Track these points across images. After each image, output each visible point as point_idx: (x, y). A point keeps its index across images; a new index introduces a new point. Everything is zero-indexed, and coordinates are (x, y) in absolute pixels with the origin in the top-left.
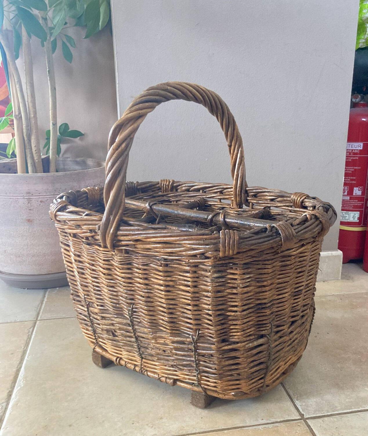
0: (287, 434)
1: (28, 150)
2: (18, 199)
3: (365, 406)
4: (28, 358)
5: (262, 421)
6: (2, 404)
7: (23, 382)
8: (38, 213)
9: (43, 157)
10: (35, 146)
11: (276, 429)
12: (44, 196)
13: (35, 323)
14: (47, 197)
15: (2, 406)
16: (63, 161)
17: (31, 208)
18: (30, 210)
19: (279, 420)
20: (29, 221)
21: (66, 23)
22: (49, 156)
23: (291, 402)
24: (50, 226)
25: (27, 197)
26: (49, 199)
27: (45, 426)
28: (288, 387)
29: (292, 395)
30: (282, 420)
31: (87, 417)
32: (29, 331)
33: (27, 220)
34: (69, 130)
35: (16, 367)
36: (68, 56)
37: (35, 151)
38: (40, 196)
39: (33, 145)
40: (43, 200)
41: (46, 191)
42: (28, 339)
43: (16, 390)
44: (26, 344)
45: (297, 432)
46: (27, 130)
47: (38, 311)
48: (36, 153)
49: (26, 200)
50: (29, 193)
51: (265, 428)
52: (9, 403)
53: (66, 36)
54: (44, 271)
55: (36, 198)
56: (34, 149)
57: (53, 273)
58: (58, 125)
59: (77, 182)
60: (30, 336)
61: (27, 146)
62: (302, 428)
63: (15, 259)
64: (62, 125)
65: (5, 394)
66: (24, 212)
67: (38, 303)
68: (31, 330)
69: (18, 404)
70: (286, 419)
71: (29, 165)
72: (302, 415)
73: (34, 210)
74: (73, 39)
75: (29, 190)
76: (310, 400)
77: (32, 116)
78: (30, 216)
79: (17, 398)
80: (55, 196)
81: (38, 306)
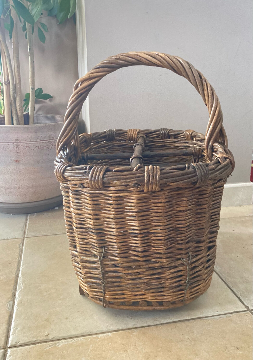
0: (239, 322)
1: (14, 108)
2: (9, 144)
4: (23, 266)
5: (217, 312)
6: (10, 303)
7: (22, 285)
8: (24, 155)
9: (24, 113)
10: (19, 105)
11: (229, 318)
12: (29, 143)
13: (24, 240)
14: (31, 143)
15: (10, 304)
16: (37, 117)
17: (19, 151)
18: (18, 153)
19: (230, 312)
20: (16, 162)
21: (42, 14)
22: (29, 113)
23: (237, 298)
24: (33, 165)
25: (16, 143)
26: (32, 144)
27: (47, 319)
28: (231, 286)
30: (232, 311)
31: (79, 312)
32: (20, 246)
33: (15, 161)
34: (43, 93)
35: (15, 273)
36: (42, 38)
37: (19, 108)
38: (26, 142)
39: (18, 104)
40: (28, 145)
41: (31, 138)
42: (20, 252)
43: (19, 291)
44: (19, 256)
45: (247, 321)
46: (14, 92)
47: (24, 231)
48: (20, 110)
49: (15, 145)
50: (17, 140)
51: (221, 318)
52: (15, 301)
53: (41, 23)
54: (27, 200)
55: (23, 144)
56: (18, 107)
57: (33, 201)
58: (35, 89)
59: (53, 132)
60: (21, 250)
61: (13, 105)
62: (250, 318)
63: (4, 191)
64: (37, 89)
65: (10, 294)
66: (13, 154)
67: (22, 225)
68: (21, 245)
69: (22, 302)
70: (235, 311)
71: (14, 119)
72: (248, 308)
73: (21, 153)
74: (46, 26)
75: (17, 137)
76: (251, 296)
77: (18, 82)
78: (17, 158)
79: (20, 297)
80: (37, 142)
81: (24, 227)
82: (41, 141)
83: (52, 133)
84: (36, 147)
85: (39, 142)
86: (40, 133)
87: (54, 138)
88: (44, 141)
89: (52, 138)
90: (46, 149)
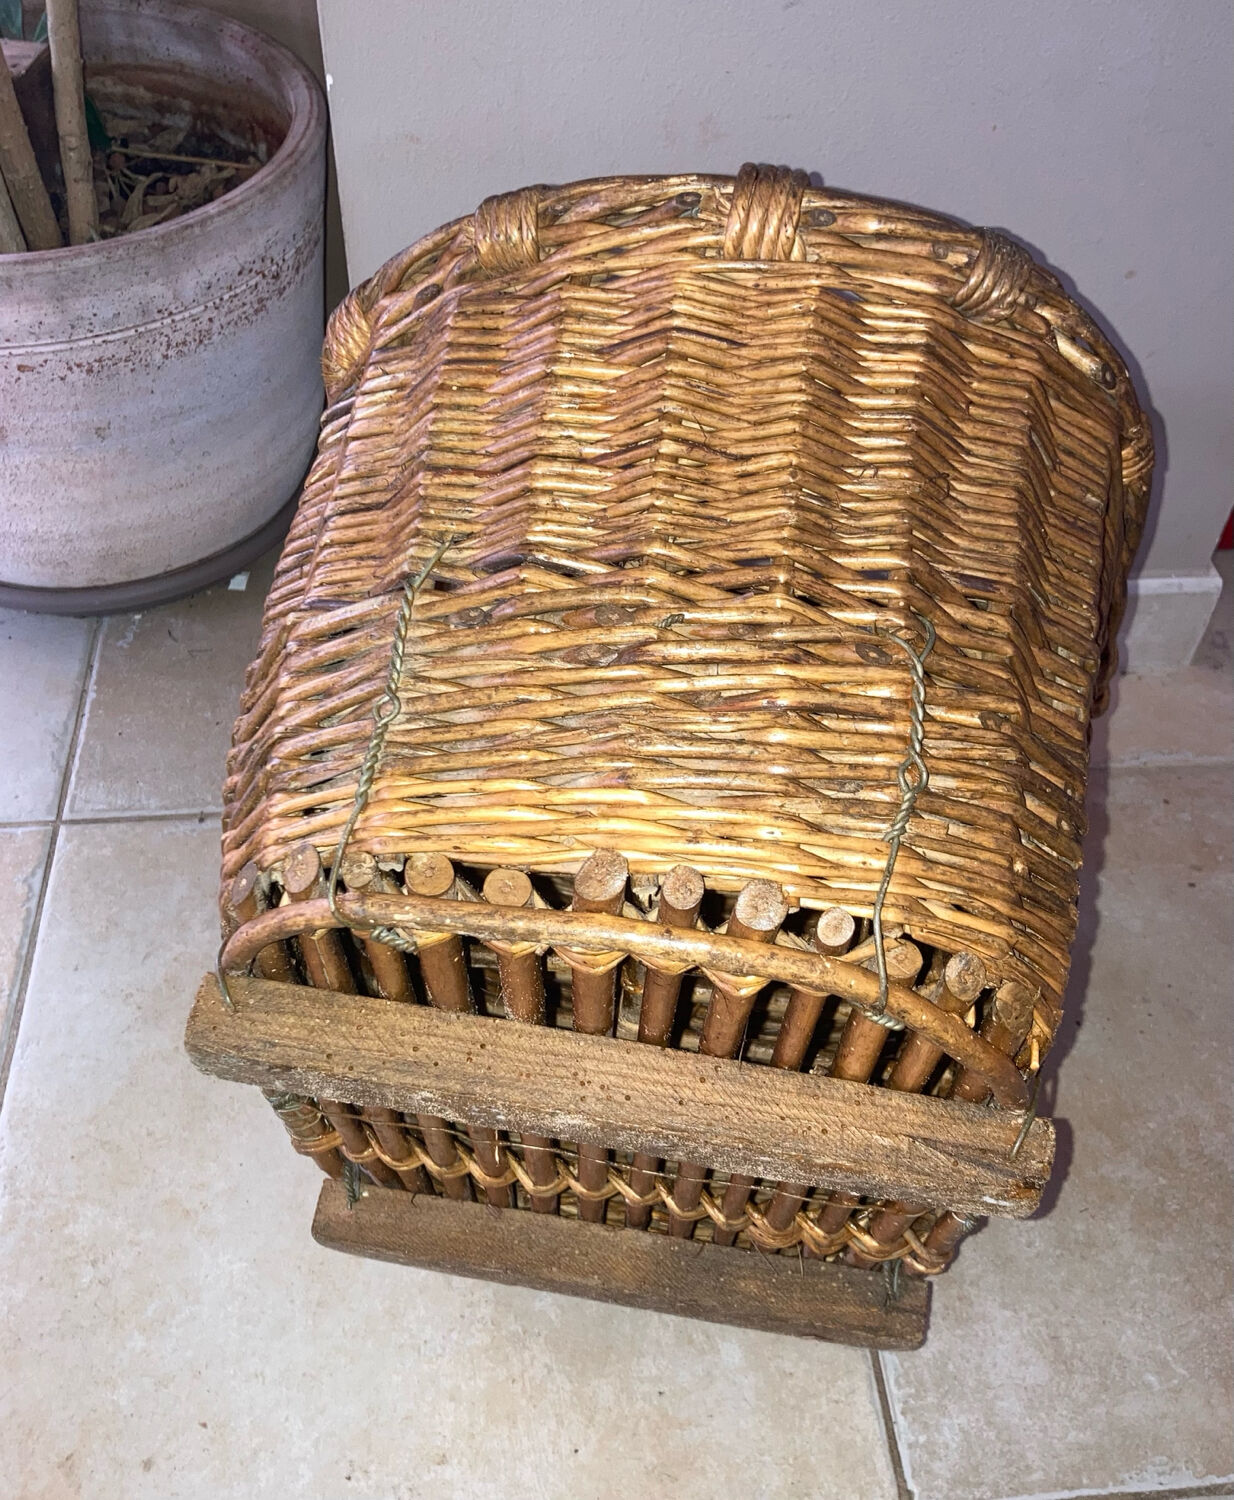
3: (1126, 1476)
8: (14, 408)
12: (29, 350)
13: (54, 838)
14: (41, 353)
23: (882, 1421)
24: (74, 448)
26: (50, 356)
27: (67, 1459)
29: (892, 1382)
31: (204, 1424)
32: (31, 887)
38: (14, 347)
40: (27, 362)
41: (37, 330)
44: (18, 971)
59: (160, 281)
68: (37, 883)
76: (947, 1421)
80: (74, 345)
81: (66, 728)
82: (97, 336)
83: (156, 290)
84: (75, 368)
85: (90, 342)
86: (85, 301)
87: (172, 308)
88: (114, 333)
89: (159, 311)
90: (132, 370)
